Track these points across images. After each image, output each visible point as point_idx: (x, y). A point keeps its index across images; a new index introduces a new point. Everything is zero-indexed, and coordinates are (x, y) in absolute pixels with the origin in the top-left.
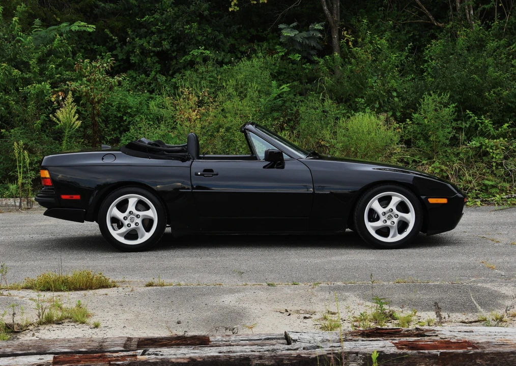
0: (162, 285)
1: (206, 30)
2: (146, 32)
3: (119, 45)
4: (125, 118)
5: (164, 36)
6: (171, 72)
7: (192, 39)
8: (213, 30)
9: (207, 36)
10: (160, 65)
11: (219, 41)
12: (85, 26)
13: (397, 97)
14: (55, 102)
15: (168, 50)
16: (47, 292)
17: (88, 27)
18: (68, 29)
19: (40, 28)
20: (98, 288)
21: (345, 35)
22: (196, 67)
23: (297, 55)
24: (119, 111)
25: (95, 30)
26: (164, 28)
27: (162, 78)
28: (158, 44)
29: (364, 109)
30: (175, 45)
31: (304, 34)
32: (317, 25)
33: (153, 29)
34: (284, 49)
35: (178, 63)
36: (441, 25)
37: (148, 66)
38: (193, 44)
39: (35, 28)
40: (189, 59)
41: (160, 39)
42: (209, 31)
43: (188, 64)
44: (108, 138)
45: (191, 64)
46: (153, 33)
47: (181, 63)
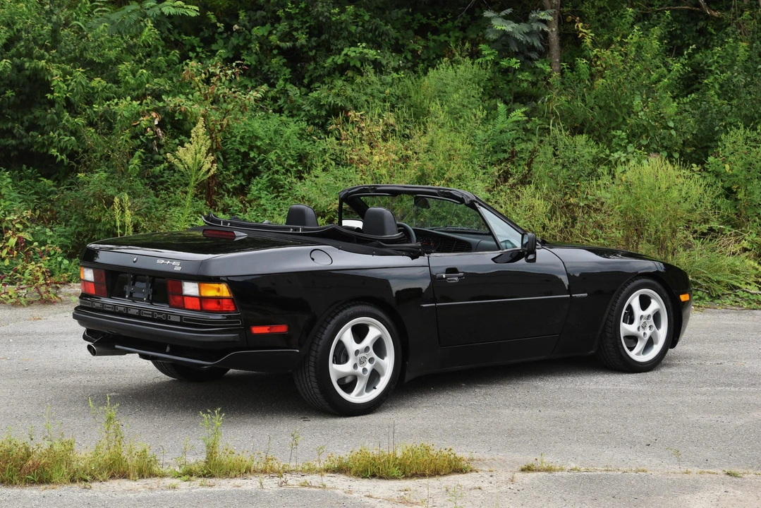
0: (549, 470)
1: (361, 15)
2: (264, 17)
3: (225, 35)
4: (252, 155)
5: (296, 24)
6: (306, 81)
7: (341, 29)
8: (372, 17)
9: (362, 26)
10: (289, 70)
11: (383, 33)
12: (183, 7)
13: (675, 129)
14: (149, 129)
15: (302, 46)
16: (374, 480)
17: (187, 8)
18: (157, 11)
19: (104, 6)
20: (450, 473)
21: (581, 29)
22: (350, 74)
23: (514, 60)
24: (242, 144)
25: (199, 14)
26: (297, 11)
27: (294, 91)
28: (287, 36)
29: (626, 147)
30: (314, 39)
31: (524, 27)
32: (543, 13)
33: (280, 13)
34: (494, 51)
35: (318, 66)
36: (716, 14)
37: (271, 70)
38: (344, 38)
39: (97, 6)
40: (340, 62)
41: (289, 28)
42: (367, 18)
43: (334, 70)
44: (229, 186)
45: (342, 69)
46: (278, 19)
47: (324, 68)
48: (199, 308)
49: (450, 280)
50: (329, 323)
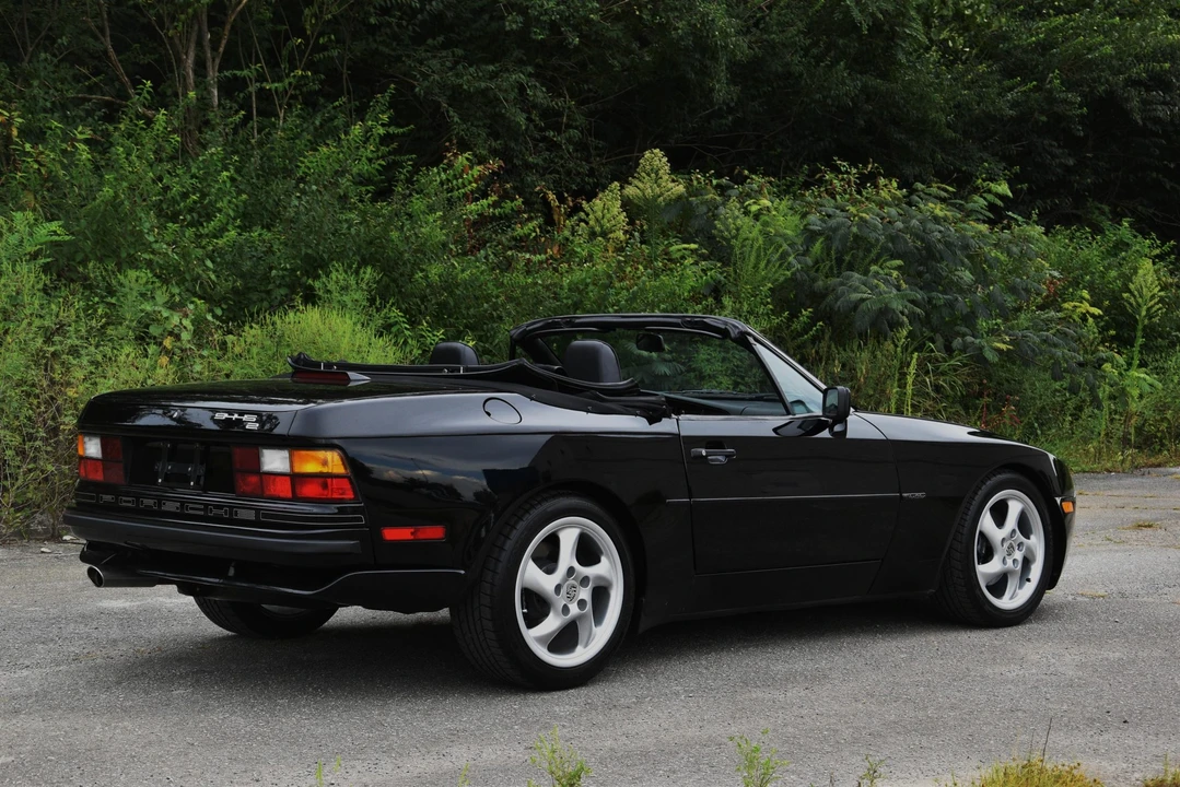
48: (290, 495)
49: (712, 460)
50: (514, 527)
